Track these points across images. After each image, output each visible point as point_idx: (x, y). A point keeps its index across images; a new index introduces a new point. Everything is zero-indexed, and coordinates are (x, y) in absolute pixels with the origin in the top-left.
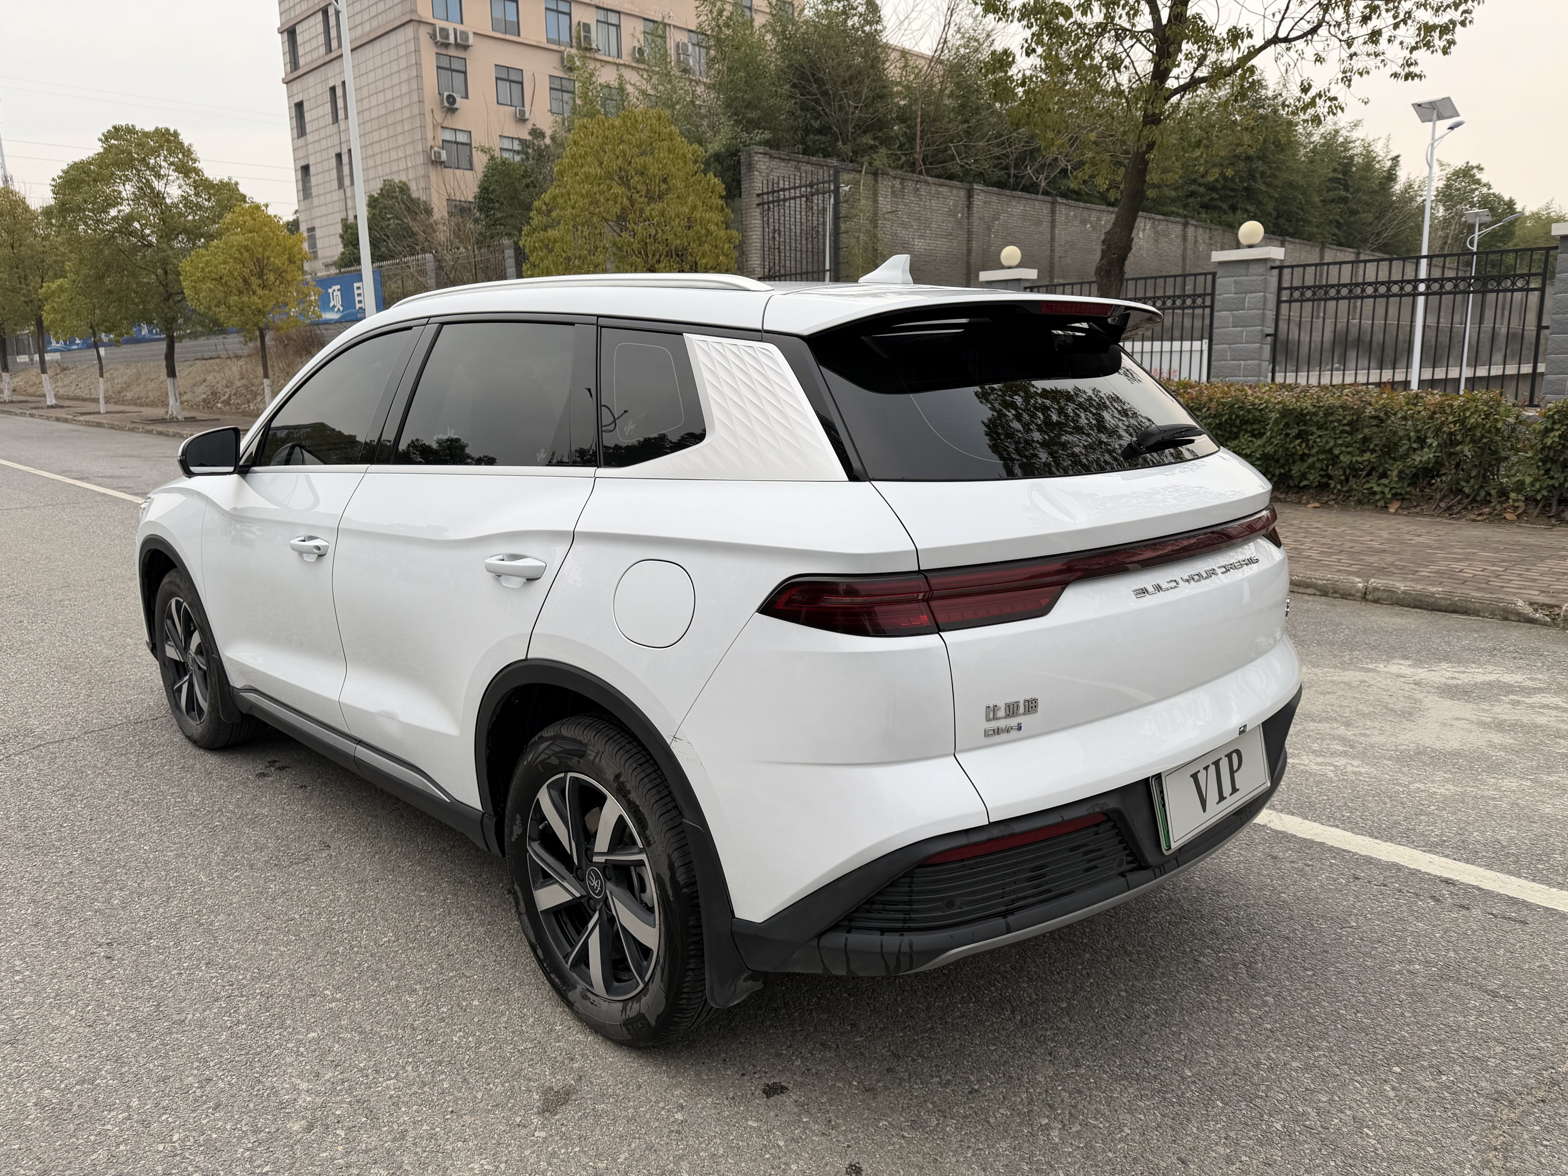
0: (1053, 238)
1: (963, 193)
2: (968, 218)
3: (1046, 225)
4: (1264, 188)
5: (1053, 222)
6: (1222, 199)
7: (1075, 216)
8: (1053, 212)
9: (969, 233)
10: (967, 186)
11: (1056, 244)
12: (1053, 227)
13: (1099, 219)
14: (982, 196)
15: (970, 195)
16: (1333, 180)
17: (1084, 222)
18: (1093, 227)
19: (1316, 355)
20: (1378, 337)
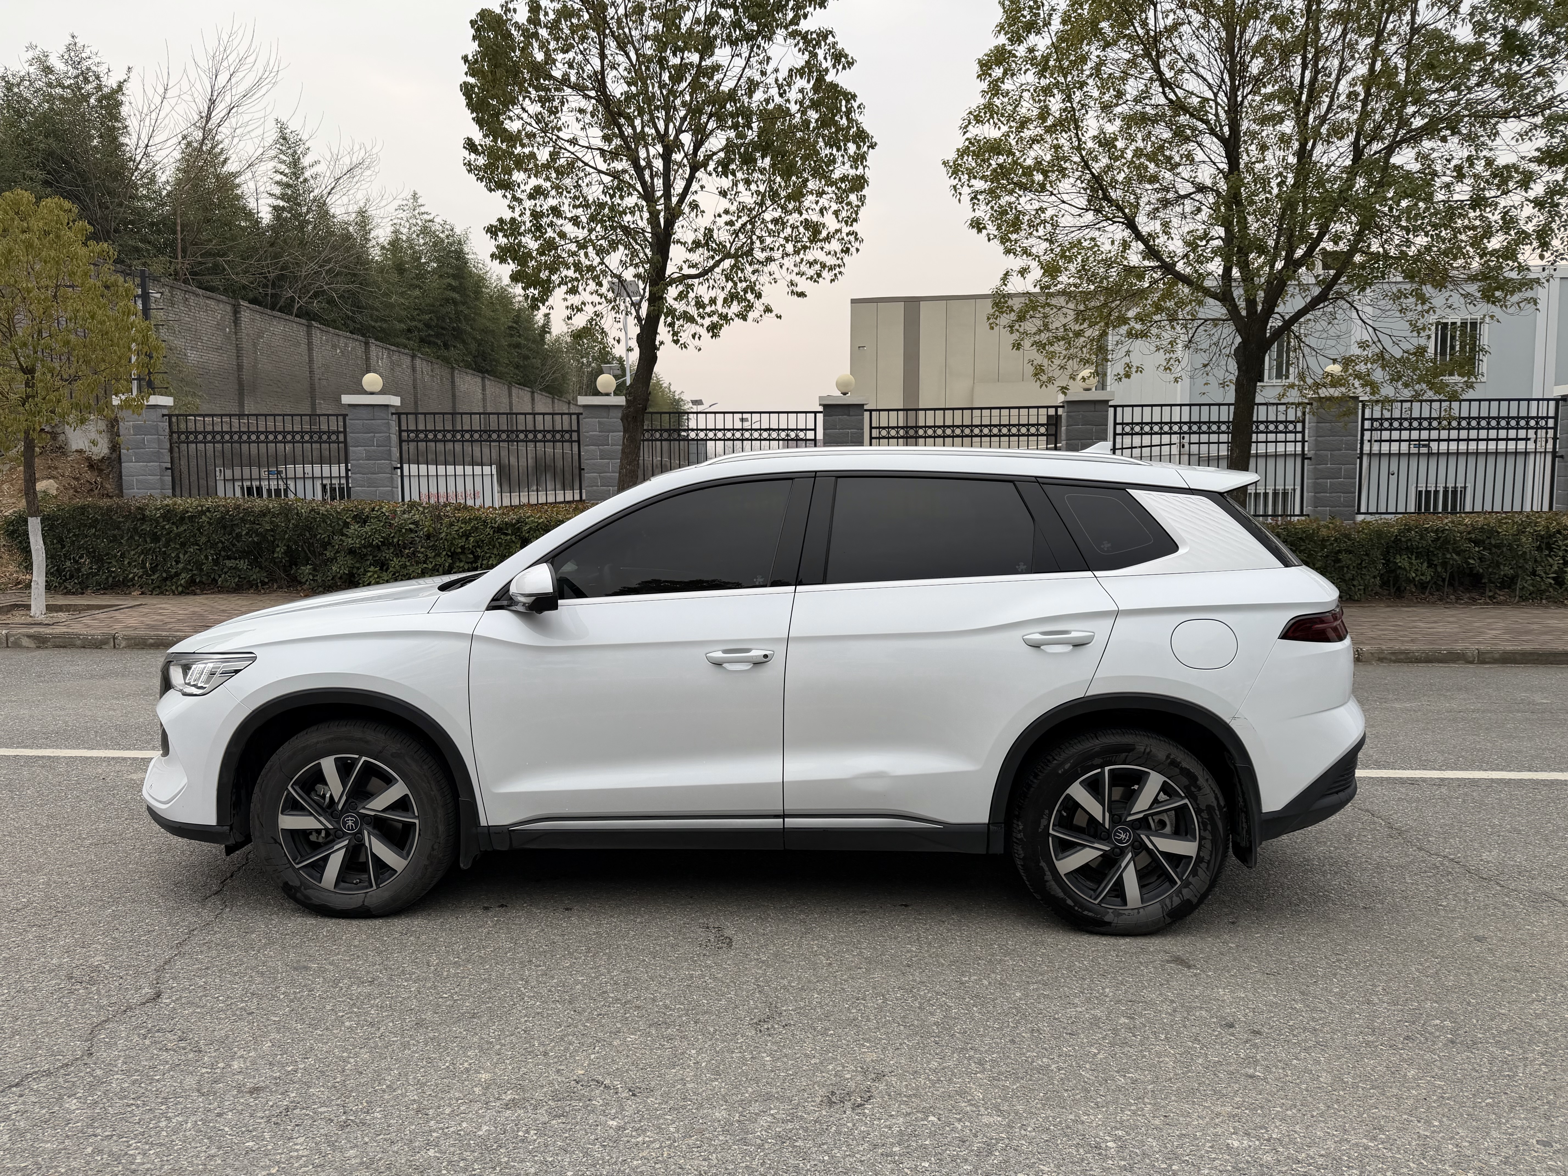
0: (311, 361)
1: (229, 308)
2: (236, 333)
3: (304, 347)
4: (469, 329)
5: (310, 344)
6: (437, 335)
7: (327, 340)
8: (309, 335)
9: (239, 349)
10: (233, 301)
11: (315, 366)
12: (310, 349)
13: (346, 345)
14: (248, 313)
15: (236, 312)
16: (510, 328)
17: (334, 347)
18: (341, 352)
19: (523, 478)
20: (559, 464)
